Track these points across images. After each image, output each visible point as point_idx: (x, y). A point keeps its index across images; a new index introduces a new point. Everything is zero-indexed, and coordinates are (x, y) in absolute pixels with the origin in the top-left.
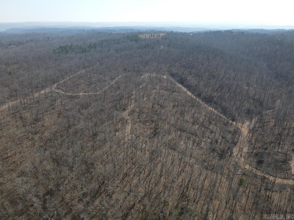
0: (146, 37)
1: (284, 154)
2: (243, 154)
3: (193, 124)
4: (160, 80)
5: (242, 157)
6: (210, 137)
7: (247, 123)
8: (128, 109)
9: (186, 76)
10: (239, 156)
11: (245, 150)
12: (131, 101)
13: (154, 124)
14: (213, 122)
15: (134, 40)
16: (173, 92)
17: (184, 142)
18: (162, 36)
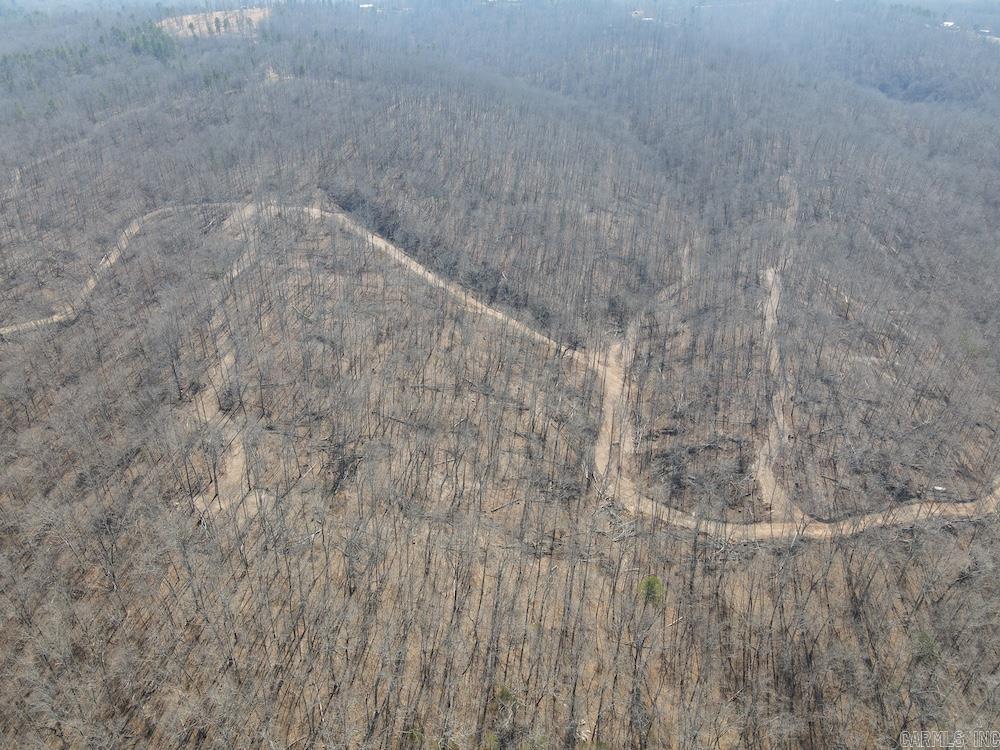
0: (197, 31)
1: (733, 441)
2: (625, 463)
3: (458, 390)
4: (300, 229)
5: (624, 473)
6: (520, 429)
7: (616, 347)
8: (211, 382)
9: (388, 197)
10: (614, 472)
11: (628, 447)
12: (214, 340)
13: (324, 424)
14: (516, 369)
15: (151, 48)
16: (360, 272)
17: (442, 473)
18: (261, 23)
